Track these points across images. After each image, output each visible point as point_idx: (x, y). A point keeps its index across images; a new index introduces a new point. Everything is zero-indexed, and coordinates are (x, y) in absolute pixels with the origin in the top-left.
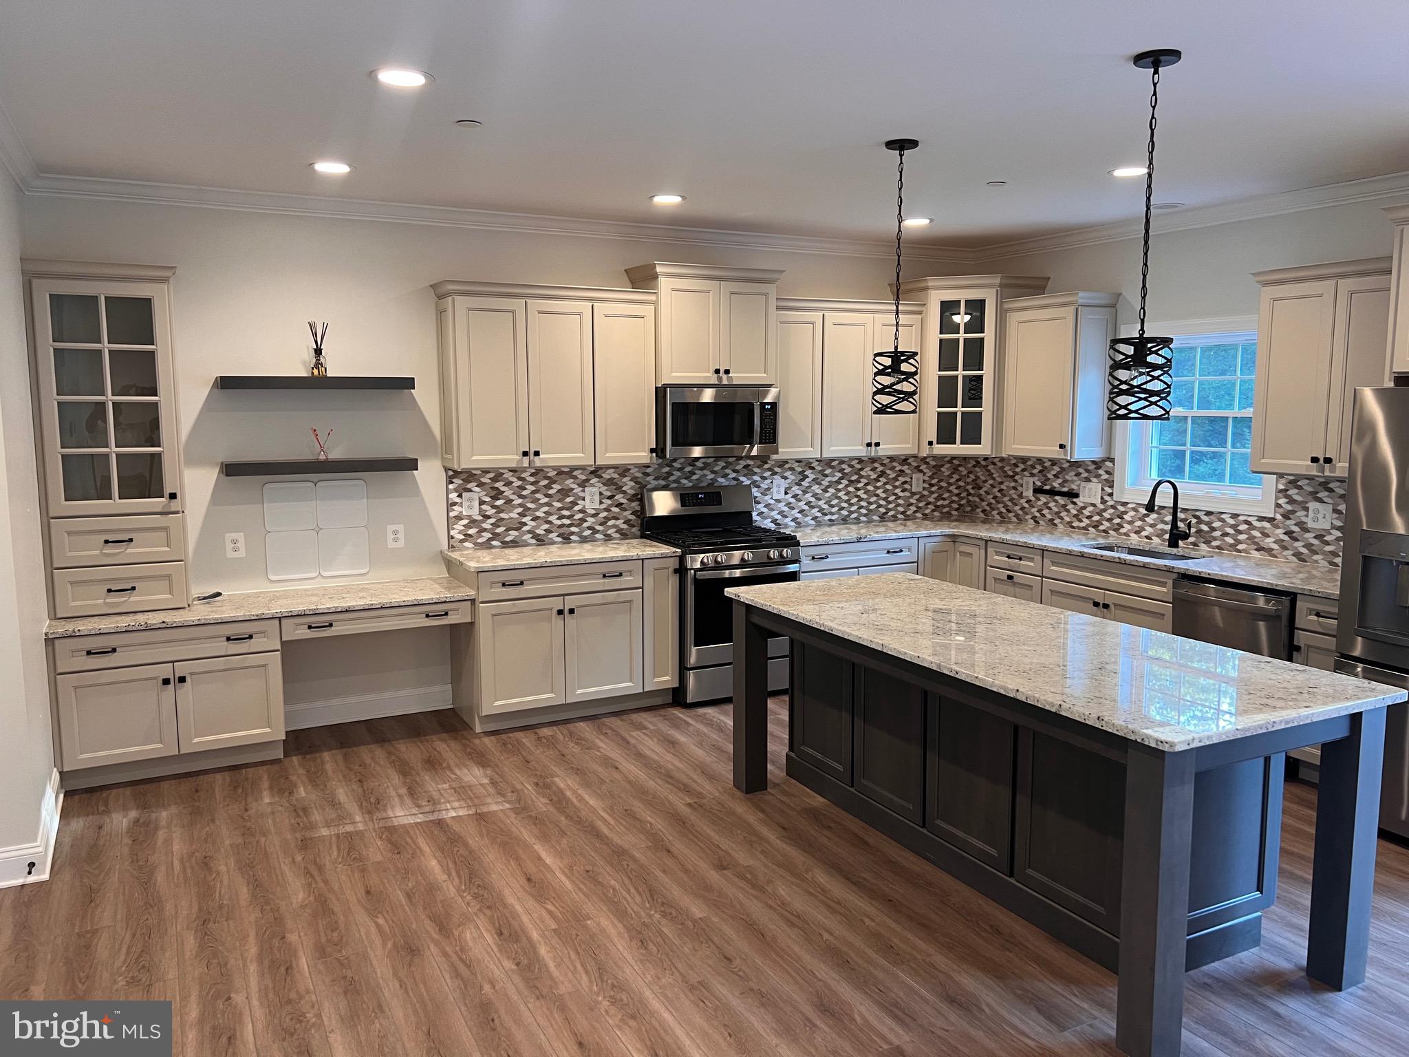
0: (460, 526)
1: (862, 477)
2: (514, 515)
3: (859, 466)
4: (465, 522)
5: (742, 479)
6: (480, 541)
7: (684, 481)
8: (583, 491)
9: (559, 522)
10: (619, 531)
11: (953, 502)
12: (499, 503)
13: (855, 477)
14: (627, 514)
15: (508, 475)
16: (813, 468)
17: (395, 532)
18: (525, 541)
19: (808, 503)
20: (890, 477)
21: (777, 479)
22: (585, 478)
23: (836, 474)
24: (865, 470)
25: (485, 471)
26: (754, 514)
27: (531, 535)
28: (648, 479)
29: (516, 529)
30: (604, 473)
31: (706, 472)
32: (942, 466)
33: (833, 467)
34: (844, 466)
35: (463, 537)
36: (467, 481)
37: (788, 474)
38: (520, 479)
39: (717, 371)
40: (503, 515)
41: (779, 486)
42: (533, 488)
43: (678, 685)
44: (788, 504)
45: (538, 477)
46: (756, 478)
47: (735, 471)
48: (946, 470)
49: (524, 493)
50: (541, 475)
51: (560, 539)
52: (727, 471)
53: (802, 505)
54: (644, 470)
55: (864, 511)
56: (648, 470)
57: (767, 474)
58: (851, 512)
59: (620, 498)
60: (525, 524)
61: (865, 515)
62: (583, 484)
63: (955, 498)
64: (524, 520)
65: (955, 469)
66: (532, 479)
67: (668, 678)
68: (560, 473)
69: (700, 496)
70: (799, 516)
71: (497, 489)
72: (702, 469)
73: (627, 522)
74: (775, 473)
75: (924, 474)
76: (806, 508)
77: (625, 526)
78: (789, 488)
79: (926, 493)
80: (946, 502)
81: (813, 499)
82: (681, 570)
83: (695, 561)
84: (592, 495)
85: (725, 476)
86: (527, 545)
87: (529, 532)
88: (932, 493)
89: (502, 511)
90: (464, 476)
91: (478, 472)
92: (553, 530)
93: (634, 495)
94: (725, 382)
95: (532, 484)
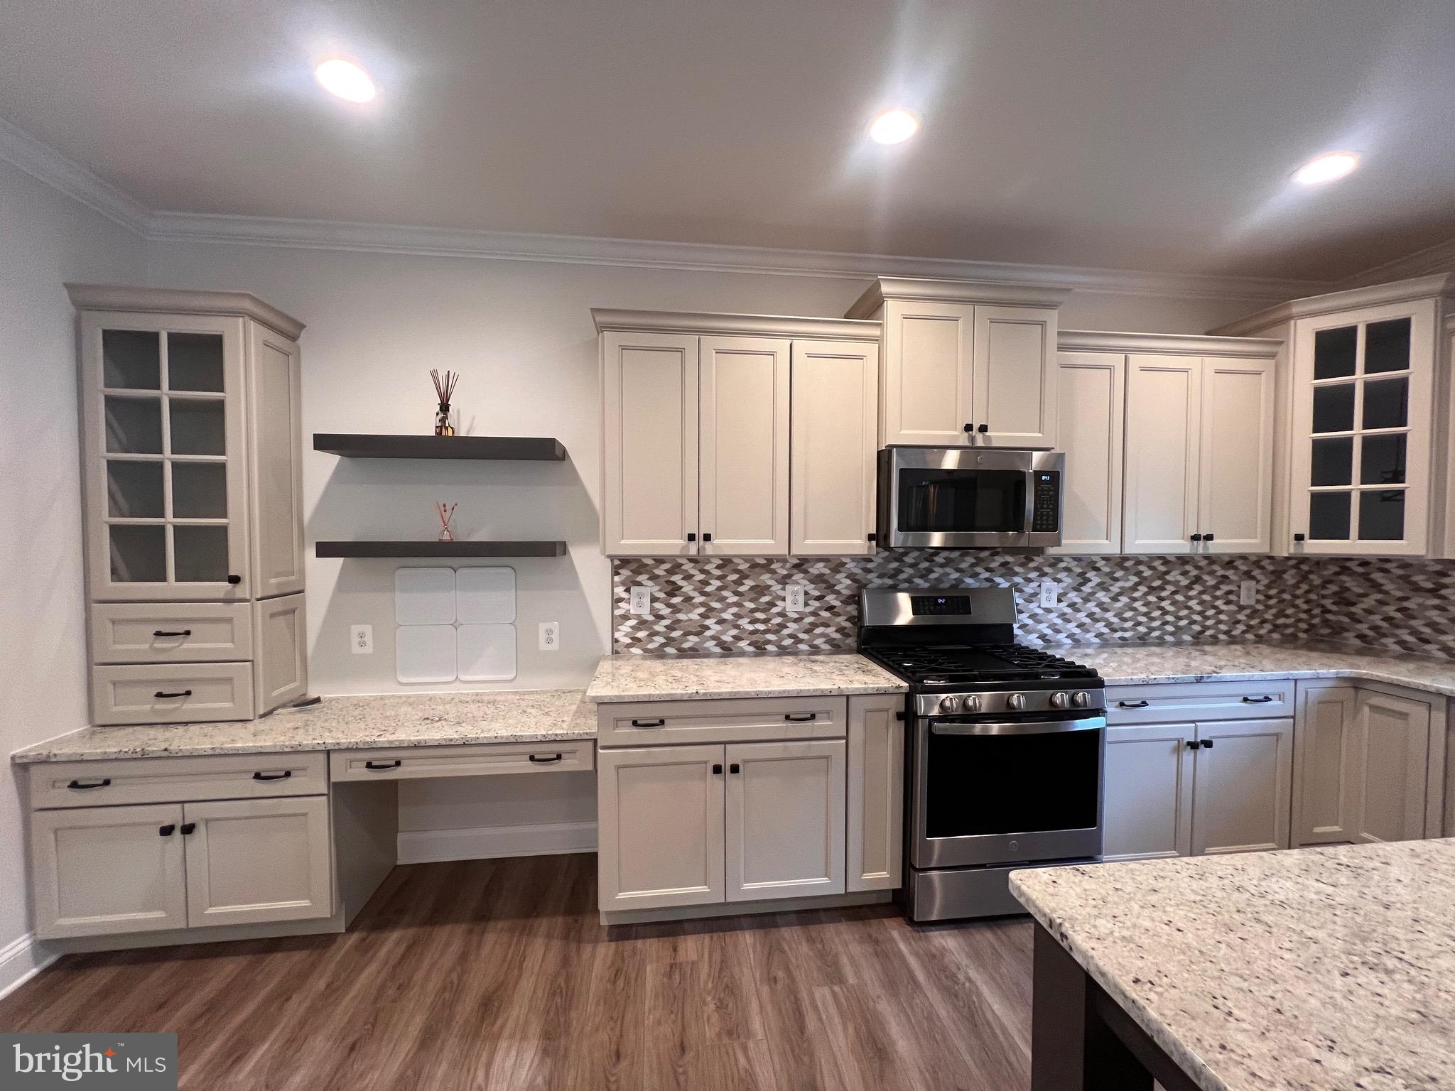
0: (626, 627)
1: (1168, 583)
2: (694, 615)
3: (1163, 569)
4: (633, 622)
5: (998, 580)
6: (650, 646)
7: (917, 581)
8: (784, 589)
9: (750, 628)
10: (830, 641)
11: (1300, 620)
12: (676, 600)
13: (1157, 583)
14: (842, 621)
15: (688, 567)
16: (1097, 569)
17: (549, 632)
18: (707, 649)
19: (1091, 615)
20: (1208, 584)
21: (1048, 583)
22: (785, 572)
23: (1131, 577)
24: (1172, 574)
25: (659, 561)
26: (1015, 626)
27: (715, 642)
28: (870, 576)
29: (697, 634)
30: (812, 567)
31: (948, 570)
32: (1285, 572)
33: (1126, 569)
34: (1141, 568)
35: (630, 641)
36: (637, 572)
37: (1061, 575)
38: (702, 571)
39: (969, 428)
40: (681, 616)
41: (1049, 593)
42: (718, 583)
43: (900, 887)
44: (1062, 616)
45: (725, 569)
46: (1018, 579)
47: (988, 570)
48: (1290, 578)
49: (708, 589)
50: (730, 567)
51: (751, 649)
52: (978, 569)
53: (1082, 617)
54: (863, 564)
55: (1170, 628)
56: (870, 566)
57: (1033, 575)
58: (1152, 629)
59: (831, 599)
60: (708, 628)
61: (1172, 634)
62: (784, 581)
63: (1303, 616)
64: (708, 622)
65: (1304, 577)
66: (718, 572)
67: (884, 875)
68: (754, 566)
69: (940, 601)
70: (1077, 631)
71: (674, 583)
72: (942, 566)
73: (841, 630)
74: (1044, 574)
75: (1258, 582)
76: (1088, 620)
77: (838, 636)
78: (1065, 594)
79: (1260, 607)
80: (1291, 620)
81: (1097, 610)
82: (908, 716)
83: (930, 705)
84: (795, 593)
85: (975, 575)
86: (708, 655)
87: (713, 638)
88: (1268, 607)
89: (679, 611)
90: (634, 566)
91: (650, 562)
92: (743, 636)
93: (852, 597)
94: (980, 442)
95: (719, 578)
